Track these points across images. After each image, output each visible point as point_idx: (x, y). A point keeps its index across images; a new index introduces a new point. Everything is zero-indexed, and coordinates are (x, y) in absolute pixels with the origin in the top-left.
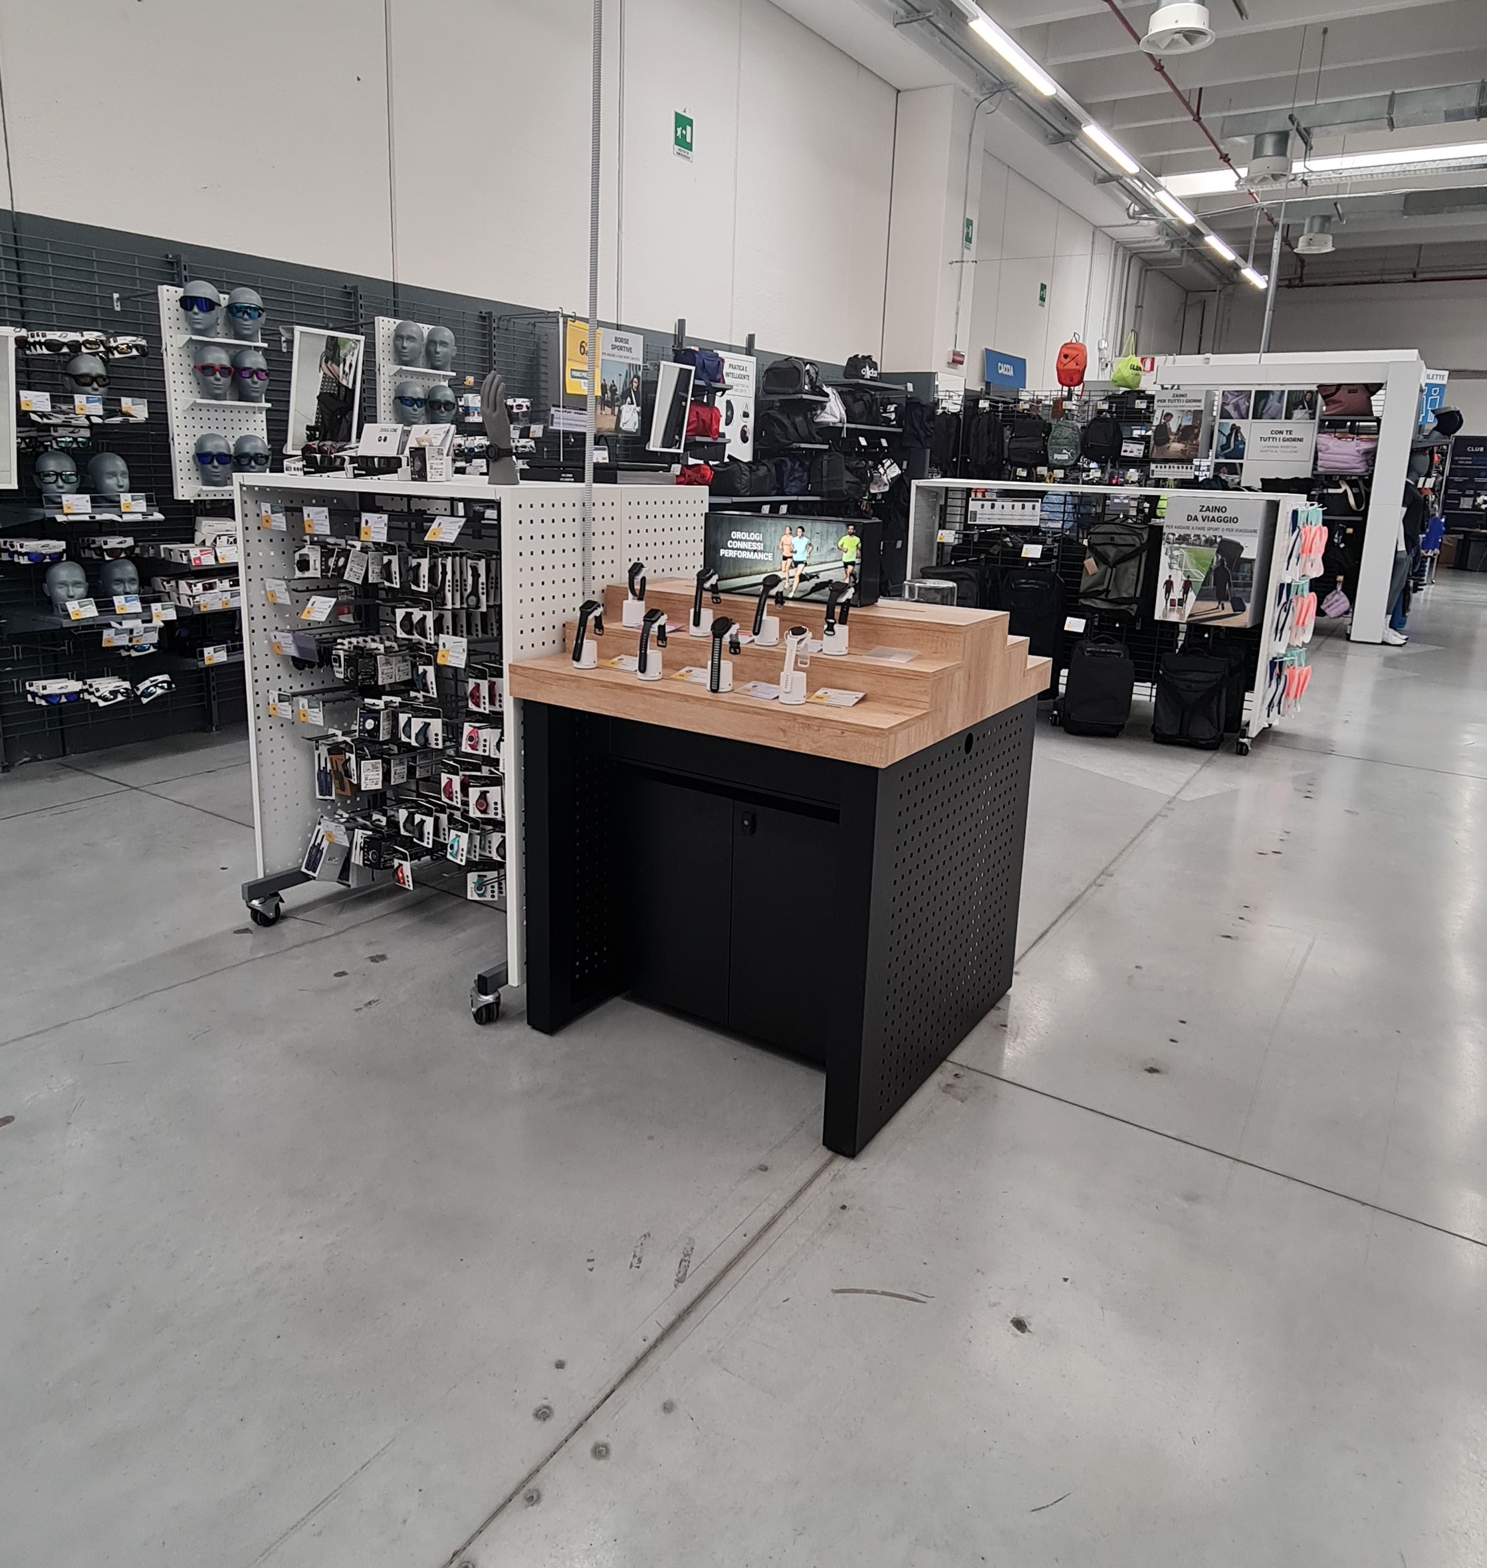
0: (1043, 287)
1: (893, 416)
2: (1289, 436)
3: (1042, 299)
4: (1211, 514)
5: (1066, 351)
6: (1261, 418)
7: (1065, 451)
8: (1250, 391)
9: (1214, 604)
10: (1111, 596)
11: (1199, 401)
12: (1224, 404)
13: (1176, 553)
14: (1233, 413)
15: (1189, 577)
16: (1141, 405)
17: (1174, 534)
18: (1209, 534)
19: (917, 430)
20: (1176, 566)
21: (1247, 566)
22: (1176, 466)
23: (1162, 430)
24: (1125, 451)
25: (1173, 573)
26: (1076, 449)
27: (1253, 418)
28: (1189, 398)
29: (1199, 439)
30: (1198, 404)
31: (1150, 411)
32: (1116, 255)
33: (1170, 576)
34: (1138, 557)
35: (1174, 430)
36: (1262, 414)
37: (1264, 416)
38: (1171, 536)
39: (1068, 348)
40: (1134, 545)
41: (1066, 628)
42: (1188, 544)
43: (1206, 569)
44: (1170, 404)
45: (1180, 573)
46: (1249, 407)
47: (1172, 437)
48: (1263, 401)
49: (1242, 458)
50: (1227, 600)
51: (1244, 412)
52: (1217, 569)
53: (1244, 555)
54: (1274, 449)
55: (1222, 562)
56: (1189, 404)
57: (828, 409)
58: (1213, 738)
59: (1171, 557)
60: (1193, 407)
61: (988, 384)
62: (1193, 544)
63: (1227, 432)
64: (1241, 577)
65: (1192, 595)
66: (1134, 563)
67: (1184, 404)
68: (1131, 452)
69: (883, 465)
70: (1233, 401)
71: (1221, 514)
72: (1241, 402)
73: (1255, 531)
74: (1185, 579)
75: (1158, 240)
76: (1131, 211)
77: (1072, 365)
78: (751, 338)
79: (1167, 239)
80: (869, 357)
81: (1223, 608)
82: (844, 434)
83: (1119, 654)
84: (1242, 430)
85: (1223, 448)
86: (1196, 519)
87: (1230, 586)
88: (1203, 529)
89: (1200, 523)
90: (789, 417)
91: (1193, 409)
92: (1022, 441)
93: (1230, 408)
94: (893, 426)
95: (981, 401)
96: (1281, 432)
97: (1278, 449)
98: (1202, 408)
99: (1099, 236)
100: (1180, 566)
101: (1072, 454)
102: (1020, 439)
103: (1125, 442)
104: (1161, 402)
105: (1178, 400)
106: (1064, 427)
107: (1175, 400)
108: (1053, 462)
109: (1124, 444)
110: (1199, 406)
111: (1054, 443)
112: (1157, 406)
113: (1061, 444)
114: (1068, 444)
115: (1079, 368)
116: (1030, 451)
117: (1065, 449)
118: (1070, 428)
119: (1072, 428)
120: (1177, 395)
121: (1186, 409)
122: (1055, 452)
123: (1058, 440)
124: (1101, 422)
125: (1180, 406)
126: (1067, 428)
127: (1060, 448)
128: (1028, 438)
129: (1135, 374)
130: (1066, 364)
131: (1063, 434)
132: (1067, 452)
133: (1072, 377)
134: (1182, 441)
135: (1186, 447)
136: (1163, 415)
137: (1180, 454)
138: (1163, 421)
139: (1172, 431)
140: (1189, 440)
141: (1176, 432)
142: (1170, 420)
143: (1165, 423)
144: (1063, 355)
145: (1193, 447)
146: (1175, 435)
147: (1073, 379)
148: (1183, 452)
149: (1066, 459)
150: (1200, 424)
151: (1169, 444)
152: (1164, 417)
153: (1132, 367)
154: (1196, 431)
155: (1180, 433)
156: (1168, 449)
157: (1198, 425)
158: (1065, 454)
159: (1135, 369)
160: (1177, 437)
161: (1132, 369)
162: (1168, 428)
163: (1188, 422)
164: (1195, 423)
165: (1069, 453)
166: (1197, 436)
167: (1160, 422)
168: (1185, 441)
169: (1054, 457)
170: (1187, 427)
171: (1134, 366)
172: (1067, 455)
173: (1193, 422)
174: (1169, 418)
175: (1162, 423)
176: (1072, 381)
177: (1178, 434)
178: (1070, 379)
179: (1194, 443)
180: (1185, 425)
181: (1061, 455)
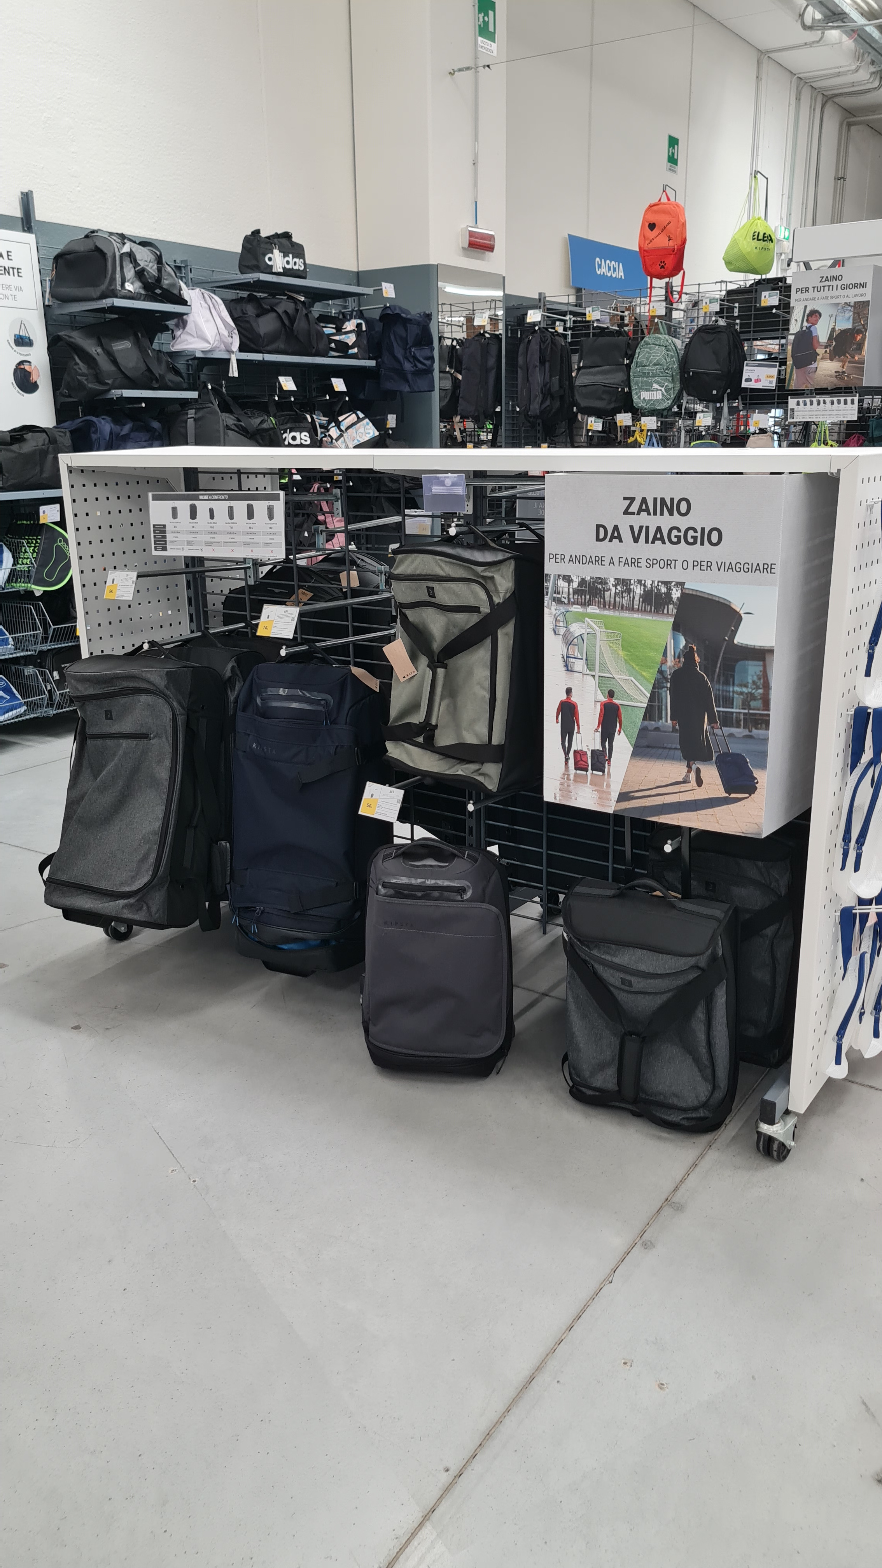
0: (673, 142)
1: (351, 339)
3: (673, 160)
4: (652, 522)
5: (652, 219)
7: (655, 386)
9: (676, 770)
10: (444, 739)
11: (863, 285)
13: (576, 629)
15: (611, 694)
16: (769, 299)
17: (568, 579)
18: (652, 577)
19: (399, 362)
20: (579, 665)
21: (753, 669)
22: (829, 400)
23: (806, 338)
24: (748, 380)
25: (574, 681)
26: (673, 381)
28: (845, 281)
29: (865, 352)
30: (861, 290)
31: (785, 306)
32: (798, 99)
33: (569, 691)
34: (488, 641)
35: (823, 337)
38: (562, 584)
39: (656, 212)
40: (476, 610)
41: (360, 813)
42: (604, 605)
43: (651, 675)
44: (816, 294)
45: (591, 683)
47: (820, 351)
50: (706, 758)
52: (676, 674)
53: (744, 637)
55: (688, 654)
56: (847, 292)
57: (190, 326)
58: (704, 1105)
59: (569, 641)
60: (854, 296)
61: (579, 290)
62: (614, 606)
64: (738, 700)
65: (622, 744)
66: (480, 656)
67: (840, 292)
68: (757, 381)
69: (338, 425)
71: (676, 520)
73: (768, 568)
74: (603, 699)
75: (857, 70)
76: (808, 21)
77: (661, 242)
78: (27, 200)
79: (872, 69)
80: (287, 236)
81: (699, 782)
82: (234, 372)
83: (462, 890)
86: (616, 535)
87: (712, 721)
88: (634, 562)
89: (627, 548)
90: (101, 345)
91: (852, 300)
92: (595, 374)
94: (353, 356)
95: (530, 312)
98: (867, 298)
99: (766, 66)
100: (590, 664)
101: (667, 390)
102: (592, 370)
103: (746, 366)
104: (802, 293)
105: (829, 286)
106: (653, 346)
107: (824, 287)
108: (640, 405)
109: (745, 368)
110: (862, 295)
111: (641, 374)
112: (796, 300)
113: (651, 374)
114: (661, 374)
115: (673, 245)
116: (607, 388)
117: (658, 383)
118: (663, 346)
119: (666, 347)
120: (827, 277)
121: (842, 301)
122: (641, 389)
123: (647, 368)
124: (709, 333)
125: (832, 297)
126: (657, 347)
127: (649, 381)
128: (603, 368)
129: (762, 248)
130: (653, 239)
131: (652, 357)
132: (659, 388)
133: (664, 262)
134: (837, 357)
135: (843, 367)
136: (806, 314)
137: (834, 380)
138: (805, 324)
139: (820, 341)
140: (848, 355)
141: (826, 341)
142: (817, 321)
143: (809, 328)
144: (647, 224)
145: (854, 367)
146: (826, 347)
147: (665, 264)
148: (839, 375)
149: (658, 398)
150: (865, 327)
151: (816, 363)
152: (808, 318)
153: (756, 237)
154: (859, 338)
155: (834, 343)
156: (815, 372)
157: (862, 327)
158: (657, 390)
159: (760, 240)
160: (828, 350)
161: (756, 240)
162: (813, 335)
163: (845, 323)
164: (857, 324)
165: (663, 389)
166: (860, 346)
167: (802, 327)
168: (843, 357)
169: (642, 393)
170: (844, 332)
171: (759, 233)
172: (660, 392)
173: (853, 323)
174: (815, 319)
175: (804, 328)
176: (664, 268)
177: (830, 346)
178: (660, 265)
179: (856, 358)
180: (841, 328)
181: (651, 392)
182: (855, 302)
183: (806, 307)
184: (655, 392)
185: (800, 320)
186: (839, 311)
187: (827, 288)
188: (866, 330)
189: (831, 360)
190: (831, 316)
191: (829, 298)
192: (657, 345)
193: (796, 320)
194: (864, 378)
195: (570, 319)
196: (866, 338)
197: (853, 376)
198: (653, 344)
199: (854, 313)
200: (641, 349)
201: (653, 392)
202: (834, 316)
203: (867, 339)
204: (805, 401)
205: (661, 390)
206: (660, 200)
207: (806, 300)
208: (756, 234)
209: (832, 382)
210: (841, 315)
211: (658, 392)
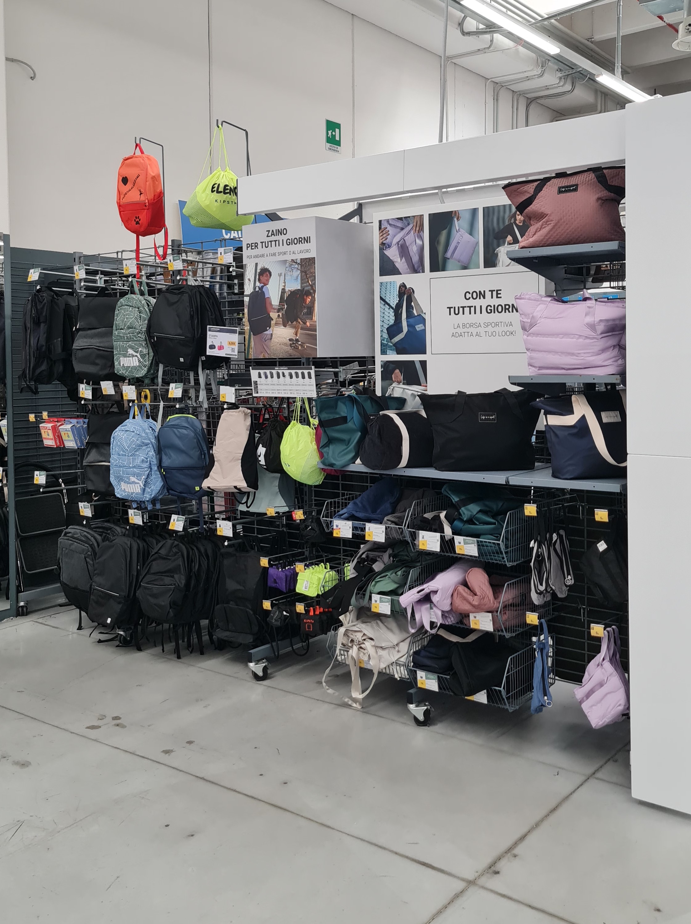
2: (495, 302)
3: (333, 141)
5: (126, 173)
6: (444, 269)
7: (130, 351)
8: (421, 216)
11: (307, 240)
12: (384, 246)
14: (400, 263)
16: (225, 256)
22: (287, 372)
23: (259, 303)
24: (213, 347)
26: (146, 346)
27: (432, 270)
28: (290, 235)
29: (316, 317)
30: (306, 246)
35: (275, 301)
36: (445, 260)
37: (450, 263)
39: (129, 165)
44: (265, 251)
46: (422, 249)
47: (274, 315)
48: (444, 233)
49: (424, 352)
51: (415, 259)
54: (474, 330)
56: (293, 247)
60: (300, 252)
63: (394, 301)
67: (286, 248)
68: (221, 348)
70: (395, 240)
72: (409, 239)
77: (134, 196)
84: (416, 295)
85: (393, 330)
91: (299, 257)
92: (92, 337)
93: (393, 253)
96: (482, 295)
97: (481, 330)
98: (312, 254)
101: (143, 356)
102: (89, 332)
103: (210, 331)
104: (252, 249)
105: (275, 241)
106: (127, 307)
107: (271, 241)
108: (120, 372)
109: (209, 333)
110: (307, 251)
111: (119, 338)
112: (248, 257)
113: (126, 338)
114: (135, 338)
115: (144, 199)
116: (101, 352)
117: (132, 348)
118: (136, 307)
119: (138, 308)
120: (273, 231)
121: (289, 258)
122: (120, 354)
123: (122, 331)
124: (175, 294)
125: (280, 254)
126: (131, 308)
127: (125, 345)
128: (100, 330)
129: (224, 201)
130: (126, 194)
131: (126, 320)
132: (135, 354)
133: (138, 217)
134: (290, 323)
135: (296, 335)
136: (258, 273)
137: (288, 348)
138: (258, 284)
139: (273, 303)
140: (299, 320)
141: (278, 304)
142: (268, 281)
143: (261, 288)
144: (121, 178)
145: (308, 335)
146: (279, 311)
147: (140, 220)
148: (293, 343)
149: (135, 365)
150: (313, 286)
151: (271, 328)
152: (259, 277)
153: (215, 189)
154: (309, 300)
155: (286, 306)
156: (271, 339)
157: (310, 287)
158: (133, 356)
159: (221, 192)
160: (281, 314)
161: (215, 192)
162: (266, 297)
163: (294, 285)
164: (305, 285)
165: (138, 355)
166: (311, 310)
167: (255, 288)
168: (295, 323)
169: (121, 358)
170: (294, 293)
171: (219, 185)
172: (136, 358)
173: (302, 283)
174: (266, 278)
175: (257, 289)
176: (139, 224)
177: (283, 310)
178: (135, 220)
179: (308, 324)
180: (290, 289)
181: (127, 358)
182: (301, 259)
183: (257, 264)
184: (131, 358)
185: (252, 279)
186: (287, 269)
187: (273, 243)
188: (315, 291)
189: (285, 326)
190: (280, 275)
191: (277, 254)
192: (130, 306)
193: (249, 280)
194: (318, 348)
195: (101, 279)
196: (315, 300)
197: (307, 345)
198: (126, 305)
199: (302, 272)
200: (119, 310)
201: (129, 358)
202: (283, 275)
203: (316, 302)
204: (265, 374)
205: (136, 356)
206: (134, 154)
207: (256, 257)
208: (216, 186)
209: (288, 352)
210: (289, 273)
211: (134, 358)
